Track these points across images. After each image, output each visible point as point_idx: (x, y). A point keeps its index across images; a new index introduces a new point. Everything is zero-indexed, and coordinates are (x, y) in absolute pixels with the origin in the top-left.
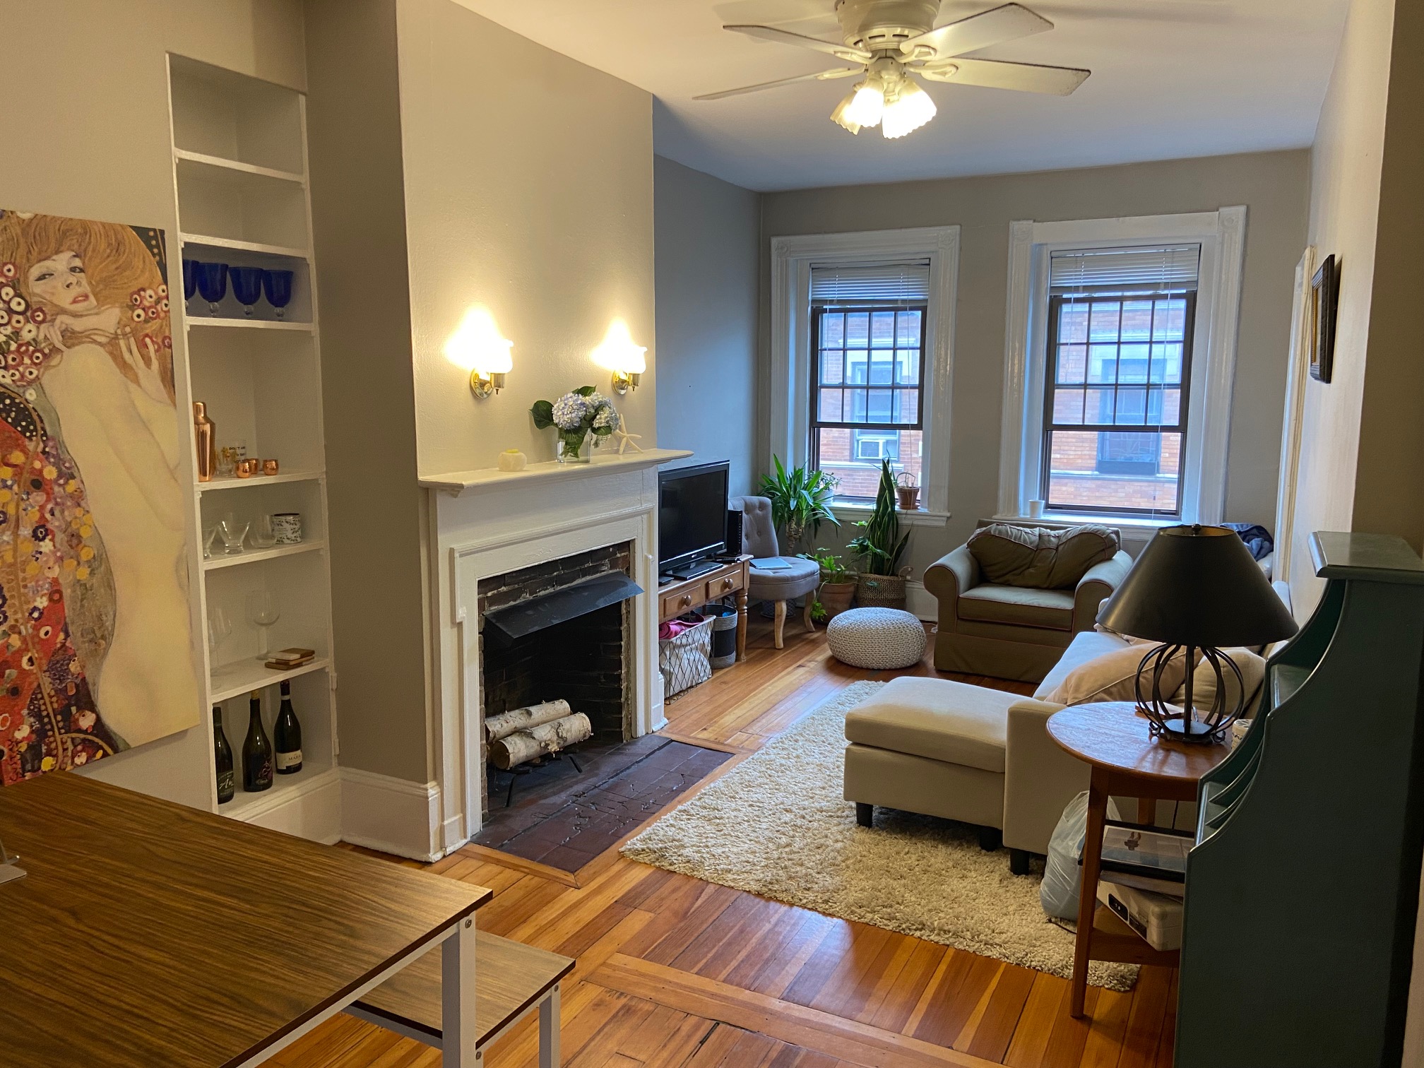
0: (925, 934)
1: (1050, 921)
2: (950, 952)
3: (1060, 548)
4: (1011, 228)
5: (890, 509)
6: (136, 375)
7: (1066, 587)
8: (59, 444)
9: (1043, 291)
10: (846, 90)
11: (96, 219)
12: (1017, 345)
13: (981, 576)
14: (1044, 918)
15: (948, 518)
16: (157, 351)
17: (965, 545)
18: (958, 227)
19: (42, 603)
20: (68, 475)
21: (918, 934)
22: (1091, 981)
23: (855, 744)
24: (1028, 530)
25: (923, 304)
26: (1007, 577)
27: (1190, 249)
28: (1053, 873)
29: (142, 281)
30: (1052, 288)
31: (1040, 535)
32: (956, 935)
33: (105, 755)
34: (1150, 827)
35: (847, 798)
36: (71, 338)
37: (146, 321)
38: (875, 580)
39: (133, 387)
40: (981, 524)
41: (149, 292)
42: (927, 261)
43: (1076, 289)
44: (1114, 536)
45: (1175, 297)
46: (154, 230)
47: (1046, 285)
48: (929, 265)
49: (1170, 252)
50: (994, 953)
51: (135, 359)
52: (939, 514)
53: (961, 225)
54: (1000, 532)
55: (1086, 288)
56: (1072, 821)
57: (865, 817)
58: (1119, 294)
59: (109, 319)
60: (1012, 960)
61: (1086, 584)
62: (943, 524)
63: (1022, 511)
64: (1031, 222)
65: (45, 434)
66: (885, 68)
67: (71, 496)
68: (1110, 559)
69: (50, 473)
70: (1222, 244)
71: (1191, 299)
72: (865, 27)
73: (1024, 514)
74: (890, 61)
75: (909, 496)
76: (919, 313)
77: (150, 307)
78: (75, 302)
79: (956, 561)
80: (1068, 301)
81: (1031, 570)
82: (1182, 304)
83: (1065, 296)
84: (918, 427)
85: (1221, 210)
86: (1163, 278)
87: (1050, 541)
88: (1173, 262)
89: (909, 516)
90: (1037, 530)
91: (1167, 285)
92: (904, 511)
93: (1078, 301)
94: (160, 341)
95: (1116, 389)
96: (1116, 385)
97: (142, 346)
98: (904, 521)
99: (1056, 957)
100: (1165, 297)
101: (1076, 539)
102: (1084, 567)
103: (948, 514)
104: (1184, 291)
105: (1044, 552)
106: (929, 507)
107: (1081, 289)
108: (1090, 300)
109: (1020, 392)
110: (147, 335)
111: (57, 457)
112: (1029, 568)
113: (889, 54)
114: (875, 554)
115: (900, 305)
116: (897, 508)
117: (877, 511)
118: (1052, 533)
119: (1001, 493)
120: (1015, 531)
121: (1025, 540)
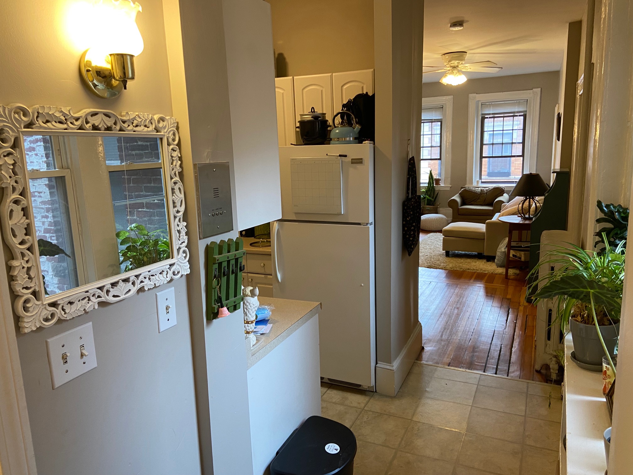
0: (469, 271)
1: (498, 267)
2: (476, 273)
3: (488, 193)
4: (469, 96)
5: (432, 185)
7: (490, 204)
9: (479, 115)
10: (444, 74)
12: (472, 132)
13: (464, 203)
14: (496, 267)
15: (451, 187)
17: (458, 194)
18: (452, 96)
21: (468, 271)
22: (509, 274)
23: (445, 236)
24: (477, 188)
25: (440, 120)
26: (471, 203)
27: (524, 101)
28: (498, 256)
30: (482, 114)
31: (481, 190)
32: (477, 270)
34: (521, 241)
35: (443, 250)
38: (429, 207)
40: (462, 188)
42: (442, 107)
43: (489, 114)
44: (503, 188)
45: (520, 116)
47: (480, 113)
48: (443, 108)
49: (518, 102)
50: (486, 272)
52: (448, 186)
53: (453, 96)
54: (469, 189)
55: (493, 114)
56: (502, 245)
57: (448, 254)
58: (503, 115)
60: (491, 273)
61: (496, 201)
62: (449, 189)
63: (474, 184)
64: (476, 94)
66: (454, 70)
68: (502, 195)
70: (534, 99)
71: (525, 117)
72: (450, 61)
73: (475, 184)
74: (455, 68)
75: (438, 181)
76: (439, 123)
79: (457, 198)
80: (487, 118)
81: (479, 200)
82: (522, 117)
83: (486, 116)
84: (440, 159)
85: (533, 89)
86: (516, 110)
87: (485, 191)
88: (519, 105)
89: (438, 187)
90: (480, 189)
91: (517, 112)
92: (436, 186)
93: (490, 118)
95: (502, 145)
96: (503, 143)
98: (436, 189)
99: (500, 271)
100: (517, 116)
101: (492, 190)
102: (495, 198)
103: (451, 186)
104: (523, 114)
105: (483, 194)
106: (444, 184)
107: (491, 114)
108: (494, 117)
109: (473, 147)
112: (478, 200)
113: (455, 67)
114: (428, 199)
115: (433, 121)
116: (434, 185)
117: (428, 186)
118: (485, 189)
119: (468, 178)
120: (473, 189)
121: (476, 191)
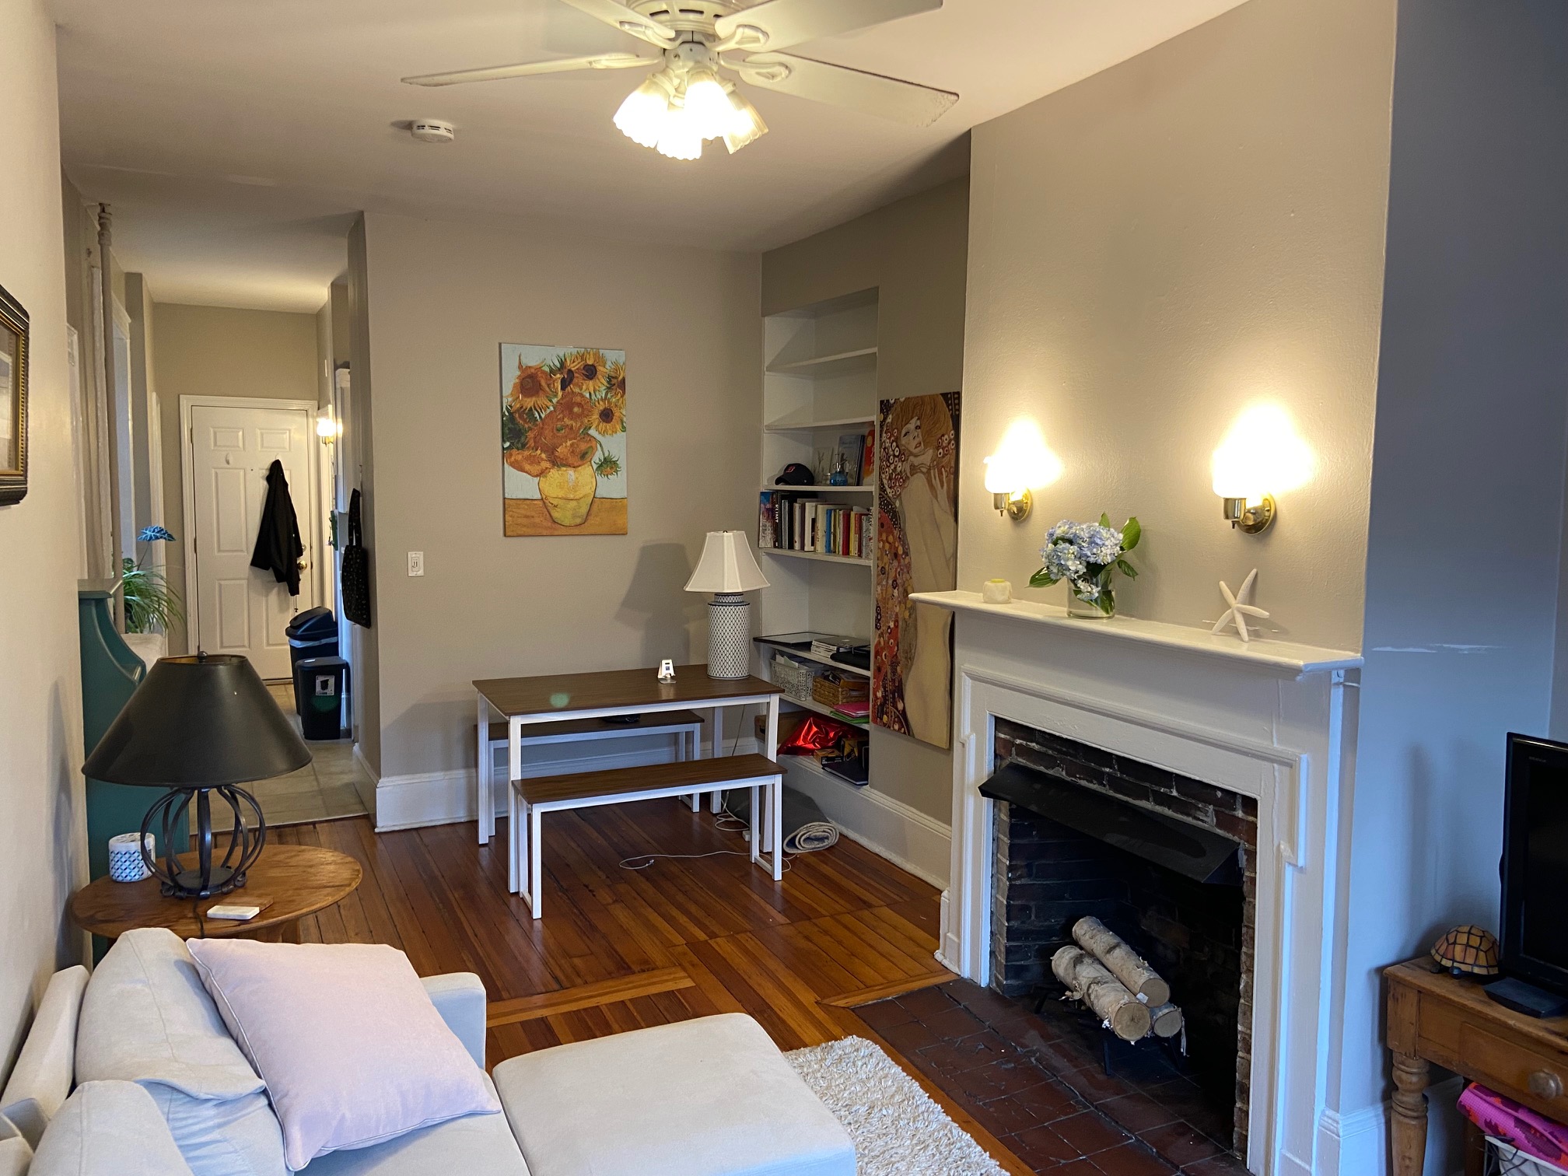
6: (936, 492)
8: (905, 534)
11: (926, 394)
16: (947, 477)
19: (892, 625)
20: (906, 553)
29: (943, 431)
33: (905, 733)
36: (914, 469)
37: (943, 457)
39: (934, 501)
41: (946, 436)
46: (950, 393)
51: (936, 483)
59: (927, 458)
65: (900, 528)
67: (906, 565)
69: (900, 551)
77: (946, 447)
78: (916, 447)
94: (948, 470)
97: (940, 473)
110: (943, 466)
111: (903, 541)
